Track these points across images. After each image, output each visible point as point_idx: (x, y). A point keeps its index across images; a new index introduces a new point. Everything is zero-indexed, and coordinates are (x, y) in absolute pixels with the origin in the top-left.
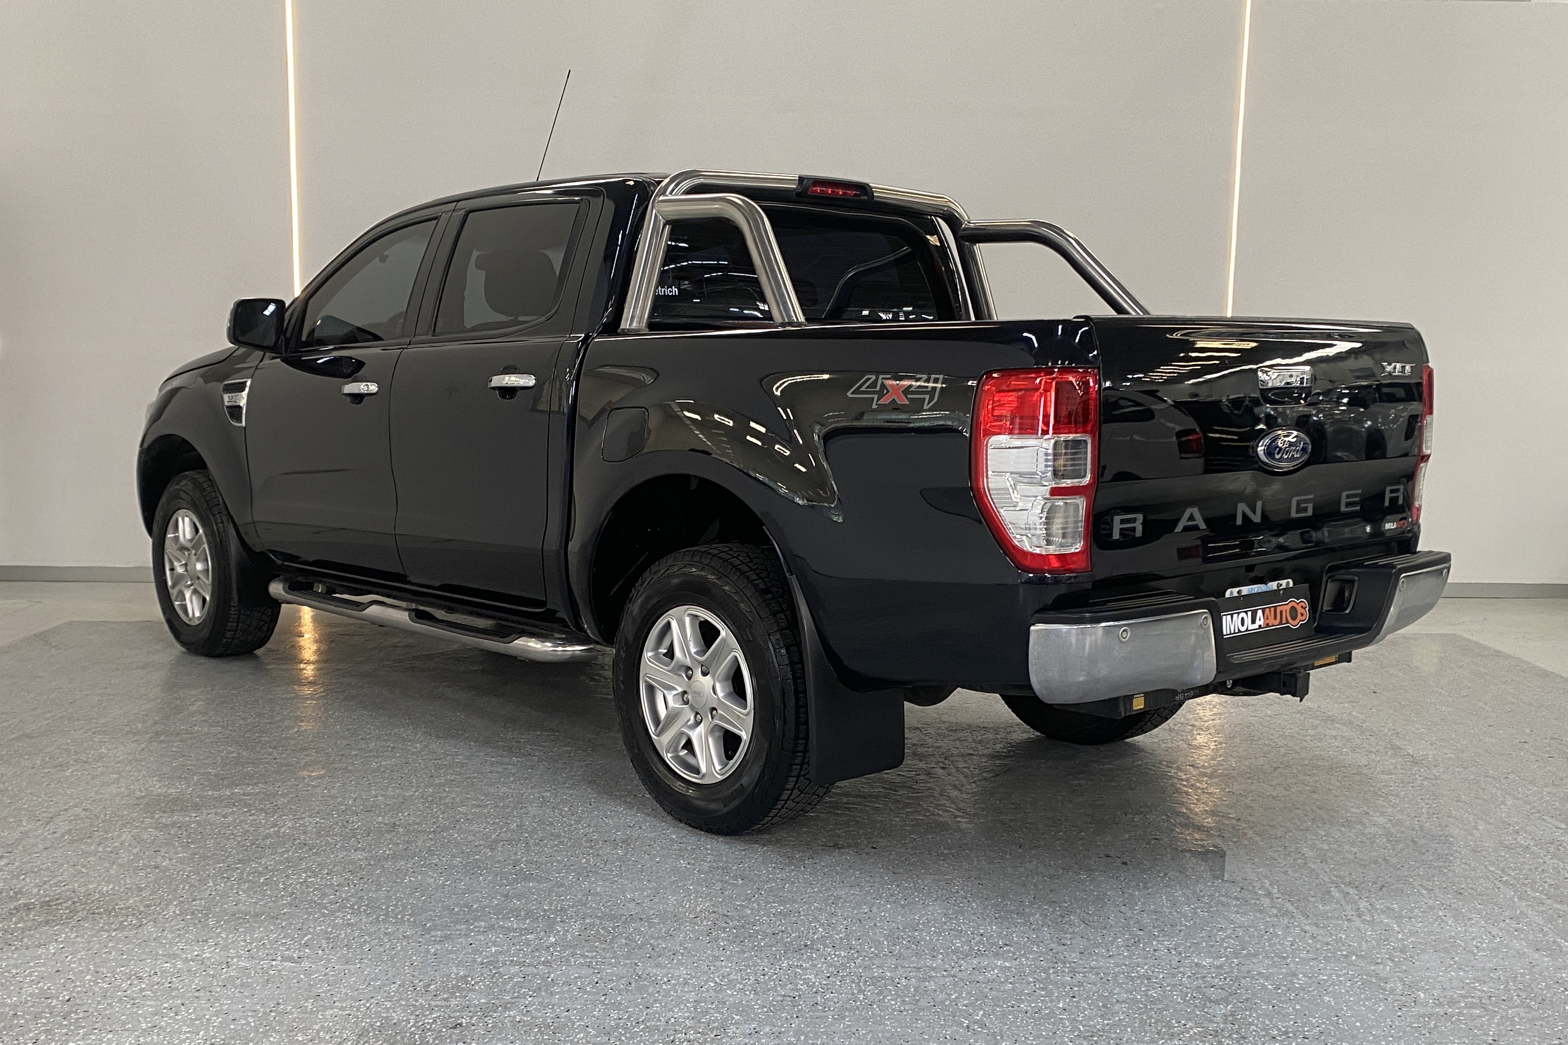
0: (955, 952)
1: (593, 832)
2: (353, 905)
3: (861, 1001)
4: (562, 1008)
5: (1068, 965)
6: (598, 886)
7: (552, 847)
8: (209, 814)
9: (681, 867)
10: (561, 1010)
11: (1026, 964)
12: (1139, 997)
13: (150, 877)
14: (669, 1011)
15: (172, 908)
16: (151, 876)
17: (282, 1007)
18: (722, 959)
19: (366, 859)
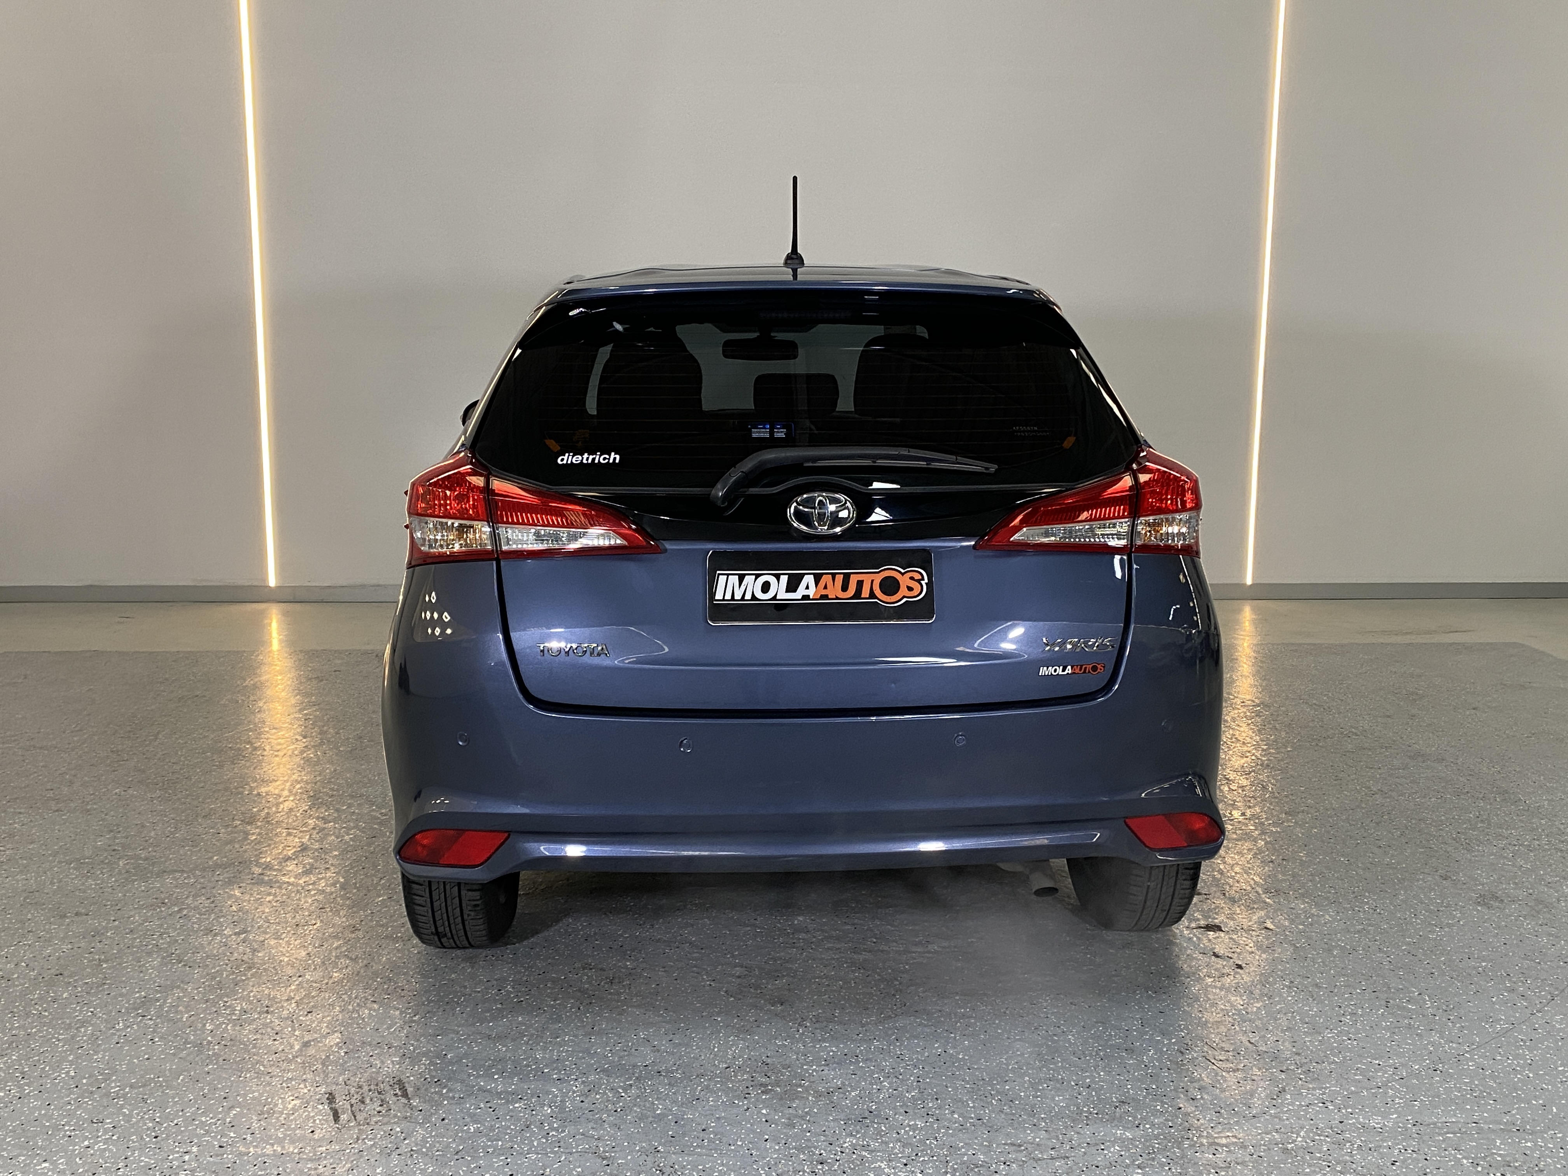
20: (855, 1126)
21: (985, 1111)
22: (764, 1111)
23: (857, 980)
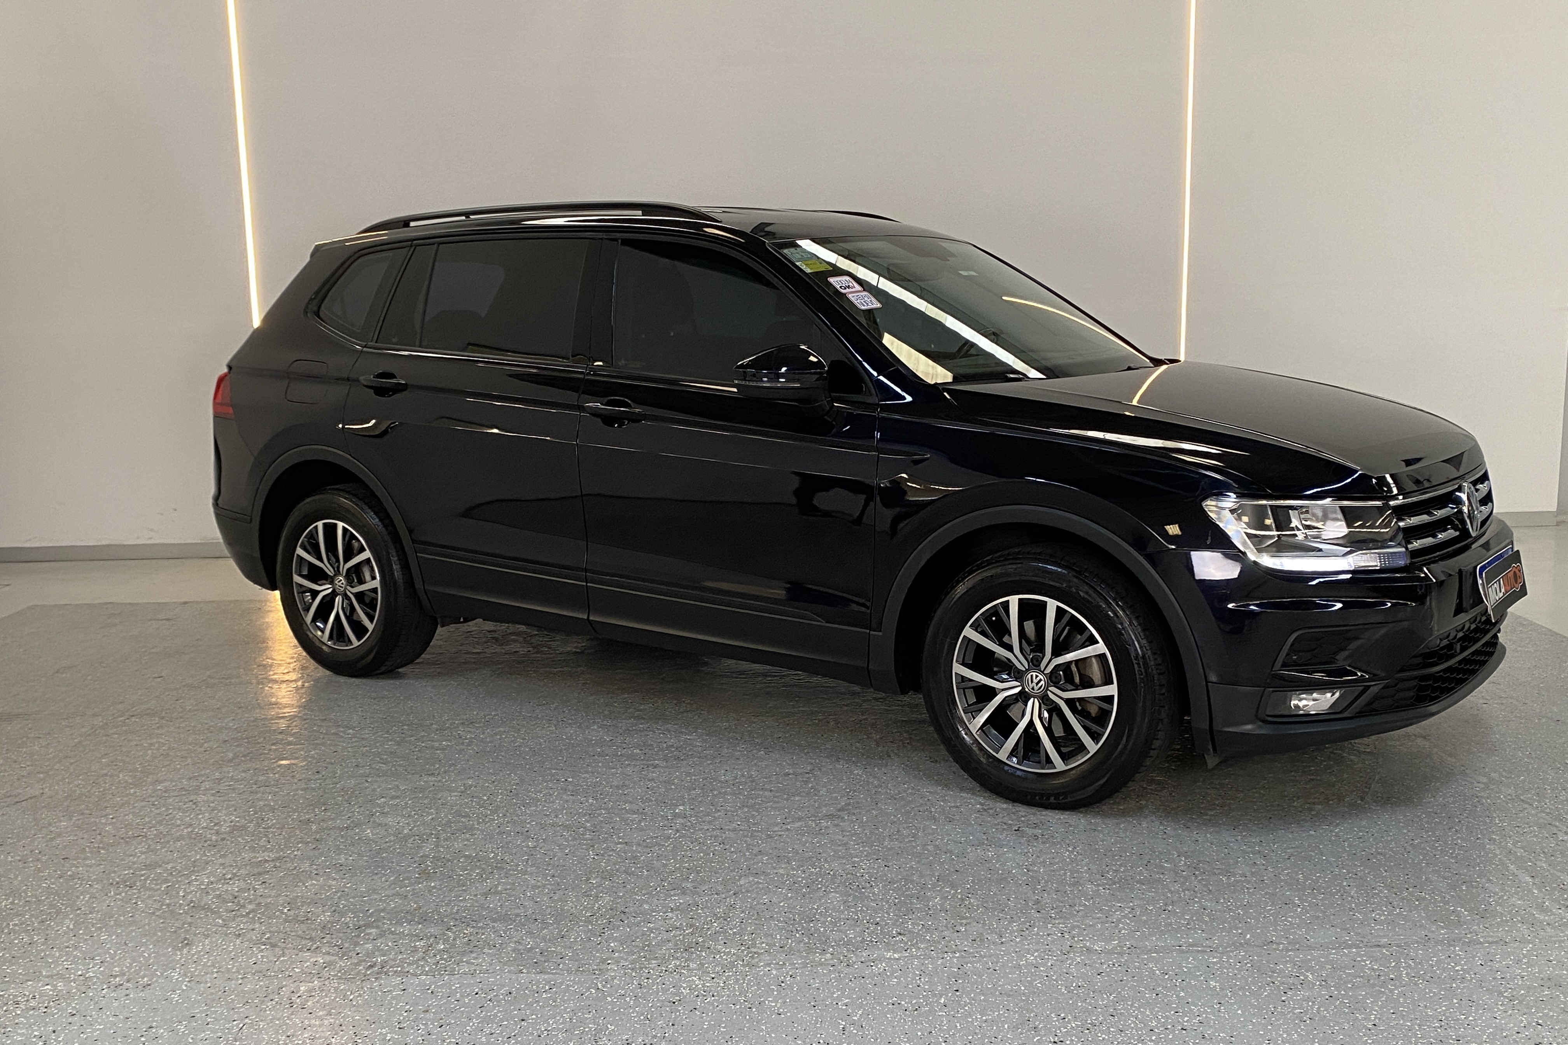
0: (846, 944)
1: (508, 822)
2: (248, 914)
3: (741, 1003)
4: (436, 1024)
5: (957, 955)
6: (499, 884)
7: (464, 840)
8: (125, 815)
9: (588, 859)
10: (434, 1025)
11: (916, 955)
12: (1023, 988)
13: (53, 888)
14: (543, 1024)
15: (67, 921)
16: (54, 886)
17: (154, 1031)
18: (609, 962)
19: (273, 860)
20: (682, 953)
21: (788, 942)
22: (612, 945)
23: (716, 853)
